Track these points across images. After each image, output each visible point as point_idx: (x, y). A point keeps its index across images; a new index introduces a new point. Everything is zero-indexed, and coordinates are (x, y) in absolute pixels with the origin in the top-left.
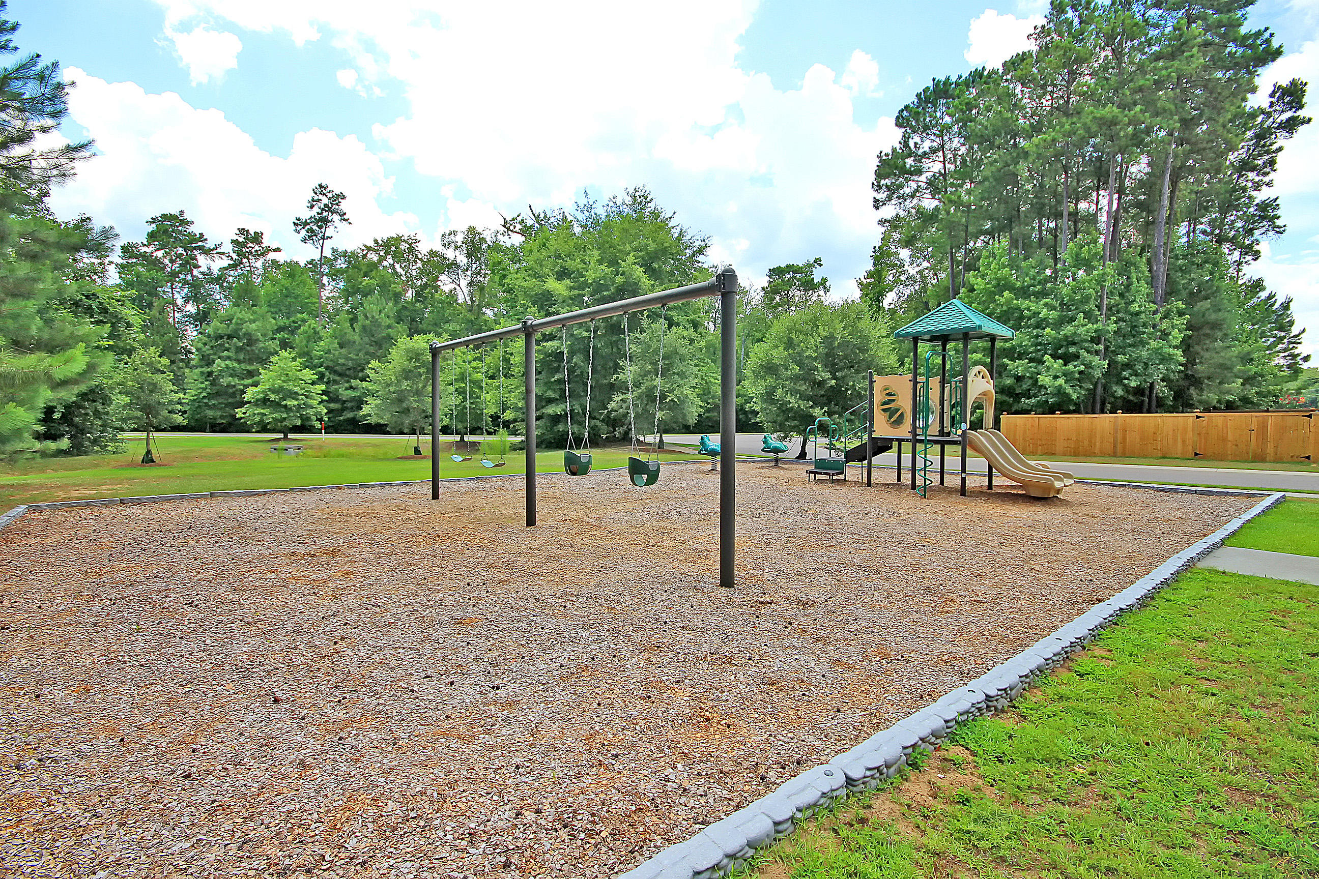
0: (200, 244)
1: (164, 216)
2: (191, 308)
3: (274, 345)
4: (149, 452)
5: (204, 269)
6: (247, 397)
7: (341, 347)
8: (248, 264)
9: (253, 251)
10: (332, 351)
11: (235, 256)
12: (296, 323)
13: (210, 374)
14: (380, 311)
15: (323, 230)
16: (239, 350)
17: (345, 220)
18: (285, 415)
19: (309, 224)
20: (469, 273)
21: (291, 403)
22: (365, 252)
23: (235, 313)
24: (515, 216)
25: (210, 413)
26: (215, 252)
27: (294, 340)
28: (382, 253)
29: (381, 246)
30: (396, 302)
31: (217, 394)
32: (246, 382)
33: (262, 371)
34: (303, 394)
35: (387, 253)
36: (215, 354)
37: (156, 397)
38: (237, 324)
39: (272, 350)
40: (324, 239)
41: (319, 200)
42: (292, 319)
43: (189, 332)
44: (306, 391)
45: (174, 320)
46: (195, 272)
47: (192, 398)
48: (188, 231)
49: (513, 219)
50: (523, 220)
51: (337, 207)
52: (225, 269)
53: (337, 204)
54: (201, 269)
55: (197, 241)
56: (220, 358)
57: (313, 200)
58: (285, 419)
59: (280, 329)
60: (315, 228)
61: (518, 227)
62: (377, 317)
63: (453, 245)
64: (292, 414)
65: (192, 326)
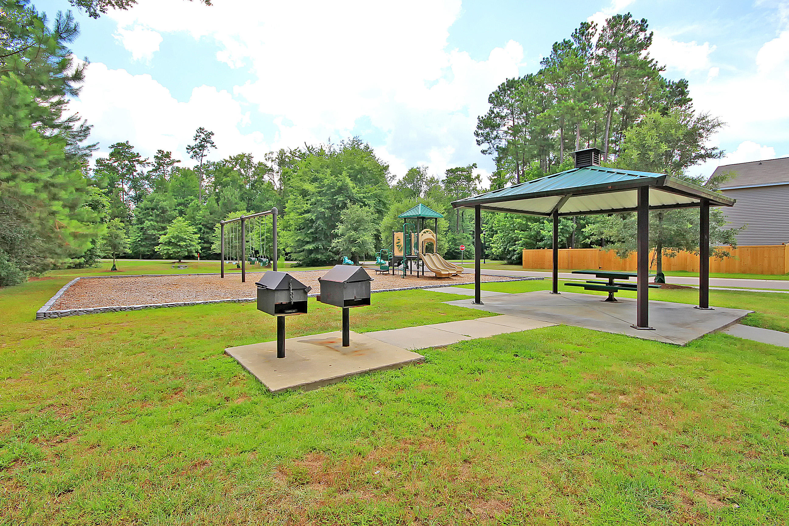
0: (137, 158)
1: (118, 144)
2: (132, 193)
3: (176, 213)
4: (114, 266)
5: (139, 172)
6: (160, 241)
7: (211, 214)
8: (163, 169)
9: (166, 162)
10: (206, 217)
11: (156, 165)
12: (188, 201)
13: (142, 228)
14: (232, 195)
15: (202, 151)
16: (157, 216)
17: (213, 146)
18: (179, 250)
19: (194, 149)
20: (279, 174)
21: (182, 243)
22: (224, 163)
23: (156, 196)
24: (296, 148)
25: (142, 249)
26: (145, 162)
27: (186, 210)
28: (234, 163)
29: (233, 159)
30: (241, 190)
31: (146, 239)
32: (161, 233)
33: (168, 227)
34: (189, 239)
35: (236, 164)
36: (145, 218)
37: (118, 241)
38: (156, 202)
39: (174, 216)
40: (202, 156)
41: (200, 136)
42: (185, 199)
43: (131, 206)
44: (190, 238)
45: (123, 199)
46: (135, 174)
47: (133, 241)
48: (131, 152)
49: (295, 150)
50: (300, 151)
51: (209, 139)
52: (151, 172)
53: (209, 138)
54: (138, 172)
55: (135, 157)
56: (147, 220)
57: (197, 136)
58: (179, 252)
59: (179, 204)
60: (198, 151)
61: (298, 153)
62: (230, 198)
63: (271, 159)
64: (182, 249)
65: (133, 203)
